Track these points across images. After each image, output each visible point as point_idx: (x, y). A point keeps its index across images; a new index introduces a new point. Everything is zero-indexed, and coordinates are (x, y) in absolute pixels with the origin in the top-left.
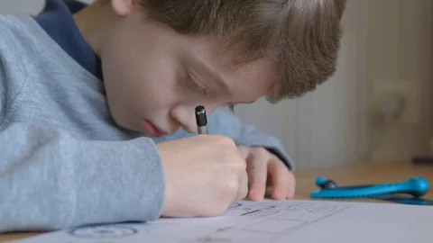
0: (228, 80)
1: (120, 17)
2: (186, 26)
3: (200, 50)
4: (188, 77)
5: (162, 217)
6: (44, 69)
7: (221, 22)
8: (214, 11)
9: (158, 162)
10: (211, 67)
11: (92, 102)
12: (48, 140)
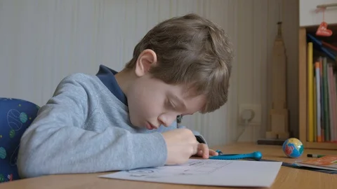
0: (186, 103)
1: (138, 77)
2: (170, 80)
3: (176, 90)
4: (169, 102)
5: (165, 165)
6: (102, 97)
7: (186, 79)
8: (183, 74)
9: (165, 142)
10: (180, 97)
11: (121, 113)
12: (122, 135)
